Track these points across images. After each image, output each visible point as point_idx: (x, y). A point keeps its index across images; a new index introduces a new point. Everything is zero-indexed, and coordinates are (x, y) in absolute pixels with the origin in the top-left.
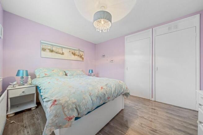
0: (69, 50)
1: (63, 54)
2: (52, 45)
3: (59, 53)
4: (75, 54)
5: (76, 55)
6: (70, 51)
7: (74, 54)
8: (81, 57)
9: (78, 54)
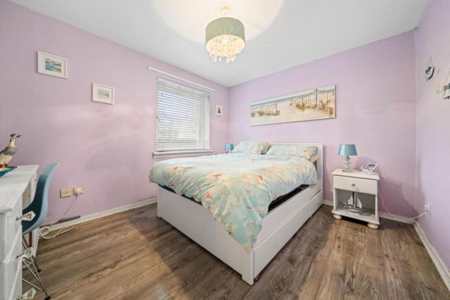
0: (289, 102)
1: (277, 113)
2: (262, 104)
3: (272, 114)
4: (303, 105)
5: (308, 107)
6: (291, 104)
7: (302, 107)
8: (323, 107)
9: (313, 103)
